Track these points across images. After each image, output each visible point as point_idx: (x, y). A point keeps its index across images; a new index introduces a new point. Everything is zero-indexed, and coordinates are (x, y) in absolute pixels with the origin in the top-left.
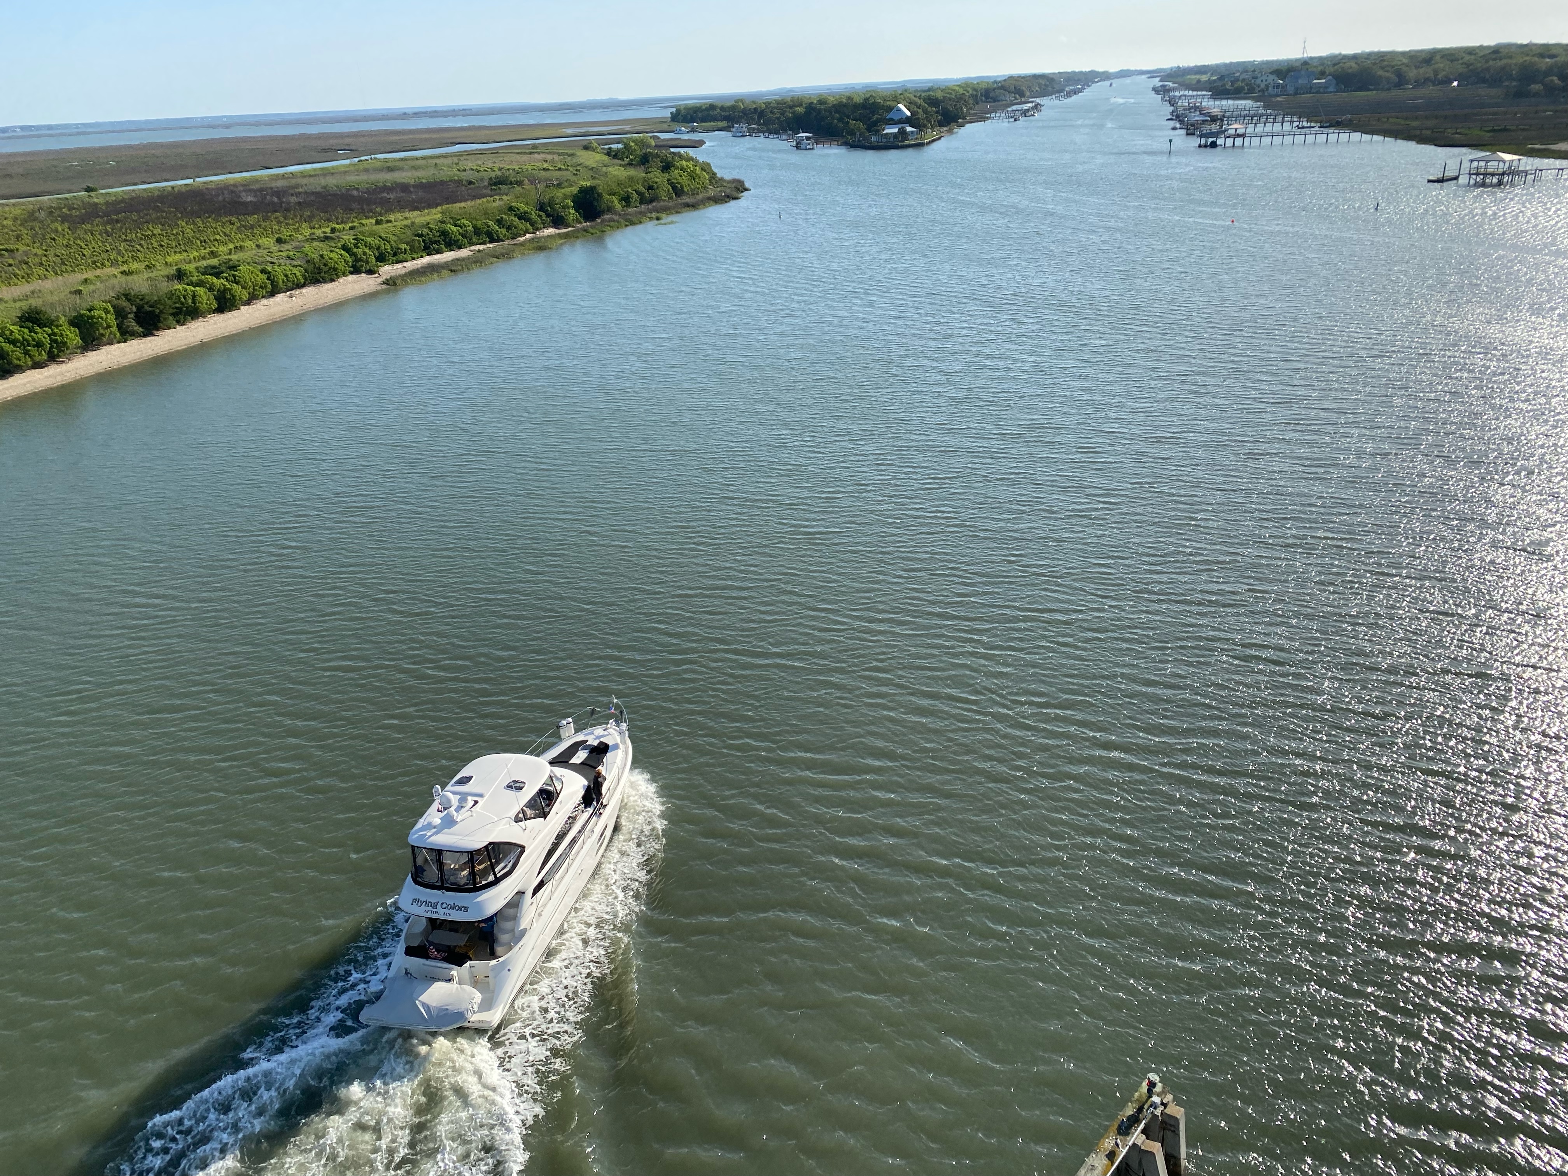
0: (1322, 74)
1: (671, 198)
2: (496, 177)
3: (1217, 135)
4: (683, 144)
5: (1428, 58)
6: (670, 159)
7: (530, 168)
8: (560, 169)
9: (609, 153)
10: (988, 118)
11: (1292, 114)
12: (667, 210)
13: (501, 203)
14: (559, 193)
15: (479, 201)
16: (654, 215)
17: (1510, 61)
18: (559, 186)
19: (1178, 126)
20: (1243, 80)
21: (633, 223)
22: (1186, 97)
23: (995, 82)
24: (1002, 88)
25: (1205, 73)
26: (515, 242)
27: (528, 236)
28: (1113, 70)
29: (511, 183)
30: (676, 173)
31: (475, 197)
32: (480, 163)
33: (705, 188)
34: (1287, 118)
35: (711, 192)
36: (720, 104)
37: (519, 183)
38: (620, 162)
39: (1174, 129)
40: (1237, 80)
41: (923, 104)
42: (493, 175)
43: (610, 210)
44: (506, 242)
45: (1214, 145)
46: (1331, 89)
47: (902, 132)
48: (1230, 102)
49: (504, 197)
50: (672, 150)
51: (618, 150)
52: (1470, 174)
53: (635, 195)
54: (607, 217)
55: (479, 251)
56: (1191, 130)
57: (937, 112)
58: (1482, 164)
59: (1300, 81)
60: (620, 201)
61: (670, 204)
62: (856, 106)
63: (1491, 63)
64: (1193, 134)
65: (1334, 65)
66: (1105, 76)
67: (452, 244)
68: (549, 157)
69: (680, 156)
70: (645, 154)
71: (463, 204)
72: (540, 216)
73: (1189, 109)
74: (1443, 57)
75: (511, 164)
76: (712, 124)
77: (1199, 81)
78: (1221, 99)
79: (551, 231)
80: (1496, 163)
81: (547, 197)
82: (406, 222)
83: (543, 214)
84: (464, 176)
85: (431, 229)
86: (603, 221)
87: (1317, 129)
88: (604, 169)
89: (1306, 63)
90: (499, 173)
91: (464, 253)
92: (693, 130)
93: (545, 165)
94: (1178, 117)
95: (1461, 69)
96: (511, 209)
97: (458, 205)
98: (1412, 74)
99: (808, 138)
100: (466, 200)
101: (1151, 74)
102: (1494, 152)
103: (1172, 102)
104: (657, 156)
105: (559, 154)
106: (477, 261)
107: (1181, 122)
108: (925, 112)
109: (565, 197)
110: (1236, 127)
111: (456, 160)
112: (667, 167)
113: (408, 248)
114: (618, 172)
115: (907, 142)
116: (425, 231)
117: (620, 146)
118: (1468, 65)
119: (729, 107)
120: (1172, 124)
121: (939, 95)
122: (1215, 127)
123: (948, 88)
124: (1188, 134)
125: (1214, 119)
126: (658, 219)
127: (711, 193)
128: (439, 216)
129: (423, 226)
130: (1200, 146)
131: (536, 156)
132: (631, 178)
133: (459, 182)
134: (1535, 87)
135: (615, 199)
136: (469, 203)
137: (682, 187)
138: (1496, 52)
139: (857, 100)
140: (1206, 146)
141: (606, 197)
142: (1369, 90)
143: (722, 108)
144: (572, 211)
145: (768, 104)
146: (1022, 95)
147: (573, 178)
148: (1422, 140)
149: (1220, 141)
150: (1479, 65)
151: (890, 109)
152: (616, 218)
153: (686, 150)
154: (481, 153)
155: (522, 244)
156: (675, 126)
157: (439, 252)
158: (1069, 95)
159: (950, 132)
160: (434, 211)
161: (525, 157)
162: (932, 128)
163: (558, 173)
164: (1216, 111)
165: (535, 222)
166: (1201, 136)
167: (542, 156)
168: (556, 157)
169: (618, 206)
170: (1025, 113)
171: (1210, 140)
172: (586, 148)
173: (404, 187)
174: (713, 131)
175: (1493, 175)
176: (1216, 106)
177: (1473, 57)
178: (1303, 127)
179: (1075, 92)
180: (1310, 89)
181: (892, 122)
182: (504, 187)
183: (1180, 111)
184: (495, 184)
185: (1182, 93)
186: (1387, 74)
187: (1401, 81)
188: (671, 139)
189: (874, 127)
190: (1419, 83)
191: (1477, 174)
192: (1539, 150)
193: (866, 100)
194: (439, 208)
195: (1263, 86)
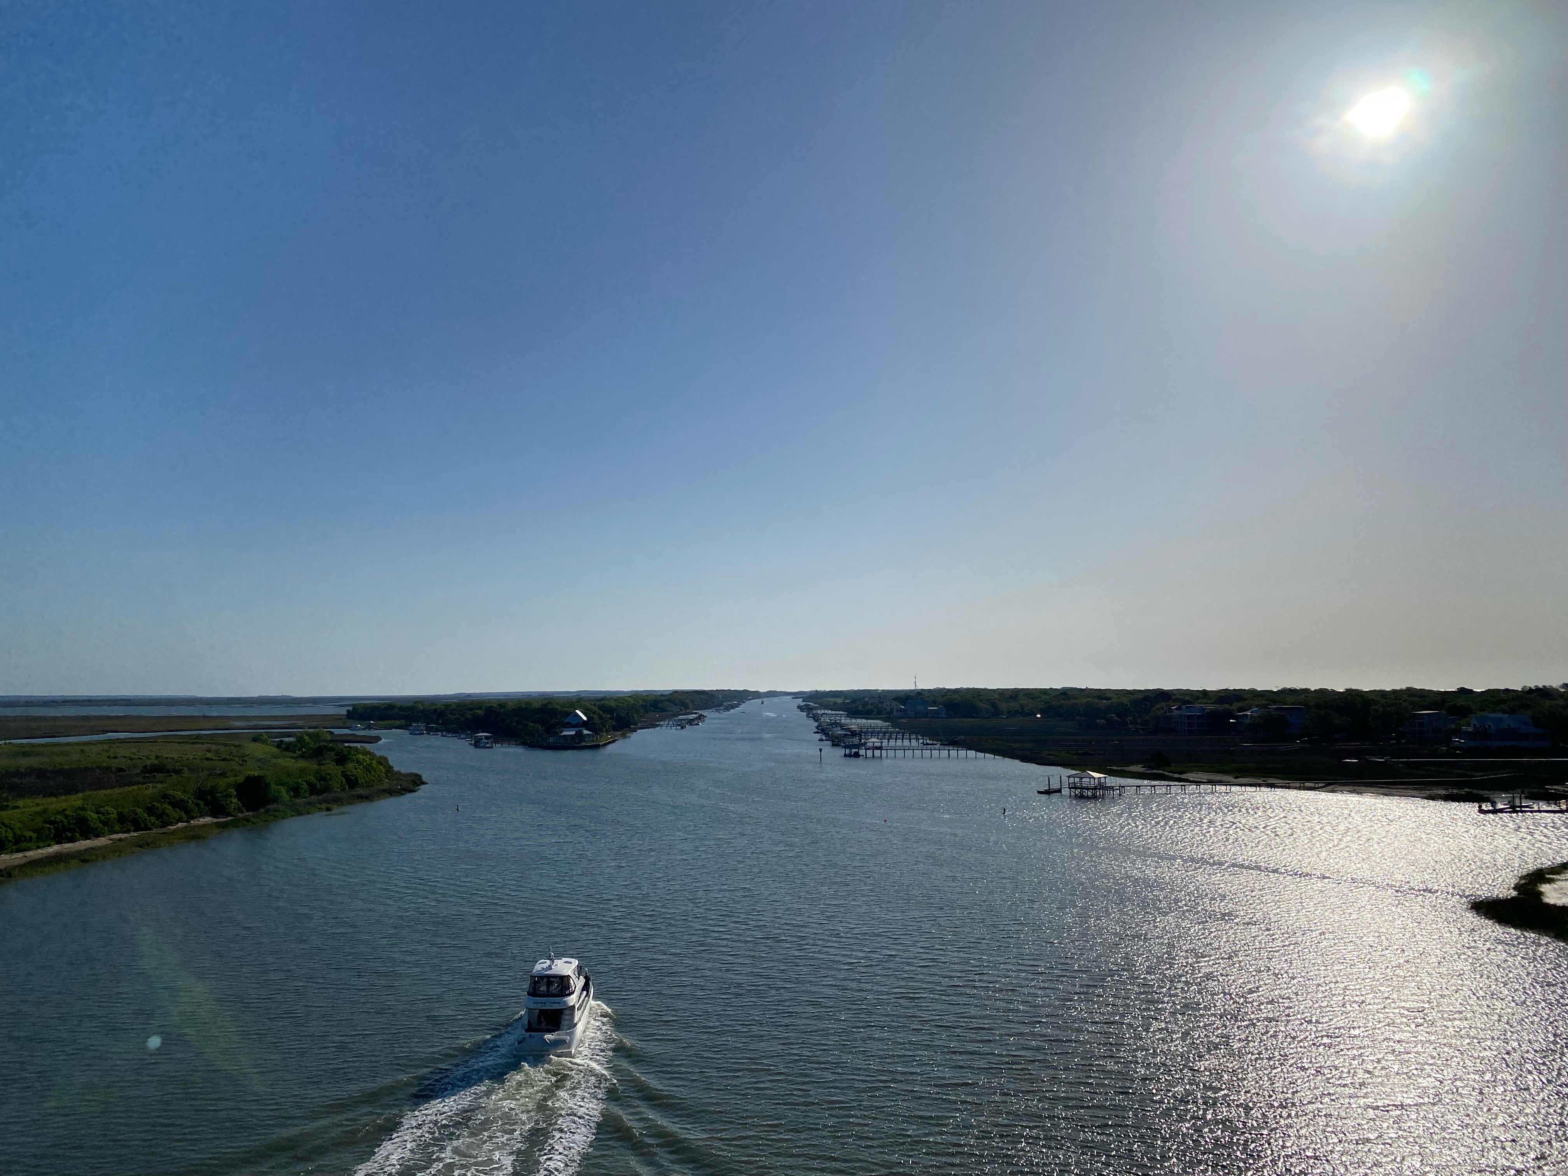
0: (934, 703)
1: (343, 790)
2: (152, 765)
3: (858, 746)
4: (359, 739)
5: (1015, 694)
6: (345, 753)
7: (191, 757)
8: (224, 760)
9: (279, 745)
10: (658, 726)
11: (917, 734)
12: (339, 801)
13: (155, 791)
14: (222, 782)
15: (127, 789)
16: (324, 806)
17: (1077, 701)
18: (223, 774)
19: (824, 738)
20: (872, 704)
21: (300, 814)
22: (828, 715)
23: (662, 695)
24: (670, 700)
25: (839, 697)
26: (164, 830)
27: (180, 825)
28: (763, 689)
29: (168, 771)
30: (350, 765)
31: (121, 784)
32: (134, 750)
33: (380, 780)
34: (913, 736)
35: (386, 784)
36: (399, 704)
37: (178, 772)
38: (292, 754)
39: (821, 740)
40: (867, 703)
41: (598, 710)
42: (148, 763)
43: (275, 800)
44: (155, 831)
45: (857, 755)
46: (943, 715)
47: (579, 734)
48: (864, 721)
49: (159, 786)
50: (346, 745)
51: (290, 743)
52: (1070, 788)
53: (305, 786)
54: (271, 807)
55: (120, 840)
56: (836, 742)
57: (611, 718)
58: (1077, 780)
59: (918, 708)
60: (288, 791)
61: (343, 795)
62: (536, 711)
63: (1063, 702)
64: (837, 745)
65: (943, 696)
66: (756, 695)
67: (88, 832)
68: (214, 747)
69: (356, 749)
70: (319, 747)
71: (109, 791)
72: (197, 805)
73: (832, 724)
74: (1025, 695)
75: (171, 753)
76: (390, 722)
77: (835, 703)
78: (856, 718)
79: (208, 820)
80: (1088, 780)
81: (209, 785)
82: (38, 809)
83: (201, 803)
84: (114, 764)
85: (66, 817)
86: (267, 811)
87: (938, 745)
88: (274, 760)
89: (920, 693)
90: (156, 762)
91: (102, 841)
92: (369, 727)
93: (209, 755)
94: (822, 730)
95: (1041, 705)
96: (165, 796)
97: (104, 792)
98: (1003, 706)
99: (486, 737)
100: (113, 787)
101: (796, 695)
102: (1084, 771)
103: (816, 718)
104: (332, 749)
105: (226, 745)
106: (115, 850)
107: (826, 734)
108: (601, 718)
109: (229, 786)
110: (874, 741)
111: (106, 747)
112: (342, 759)
113: (34, 835)
114: (289, 763)
115: (584, 744)
116: (59, 817)
117: (292, 739)
118: (1046, 703)
119: (407, 708)
120: (818, 736)
121: (613, 704)
122: (856, 740)
123: (619, 698)
124: (833, 745)
125: (853, 734)
126: (328, 809)
127: (386, 786)
128: (79, 803)
129: (58, 813)
130: (845, 755)
131: (199, 745)
132: (302, 771)
133: (108, 768)
134: (1101, 722)
135: (283, 790)
136: (117, 791)
137: (356, 779)
138: (1065, 693)
139: (536, 705)
140: (850, 756)
141: (274, 787)
142: (973, 717)
143: (401, 709)
144: (235, 800)
145: (447, 706)
146: (686, 707)
147: (238, 768)
148: (1025, 759)
149: (862, 752)
150: (1054, 703)
151: (567, 714)
152: (282, 808)
153: (362, 744)
154: (137, 741)
155: (173, 833)
156: (350, 722)
157: (72, 840)
158: (727, 709)
159: (624, 736)
160: (73, 797)
161: (188, 747)
162: (607, 731)
163: (223, 763)
164: (854, 727)
165: (192, 811)
166: (845, 747)
167: (206, 746)
168: (222, 748)
169: (285, 796)
170: (690, 722)
171: (854, 751)
172: (255, 740)
173: (41, 773)
174: (390, 728)
175: (1088, 789)
176: (855, 723)
177: (1047, 697)
178: (927, 744)
179: (733, 707)
180: (927, 714)
181: (570, 726)
182: (159, 776)
183: (824, 725)
184: (150, 772)
185: (823, 712)
186: (986, 706)
187: (996, 712)
188: (346, 735)
189: (551, 729)
190: (1011, 714)
191: (1076, 788)
192: (1116, 771)
193: (544, 706)
194: (80, 795)
195: (888, 709)
